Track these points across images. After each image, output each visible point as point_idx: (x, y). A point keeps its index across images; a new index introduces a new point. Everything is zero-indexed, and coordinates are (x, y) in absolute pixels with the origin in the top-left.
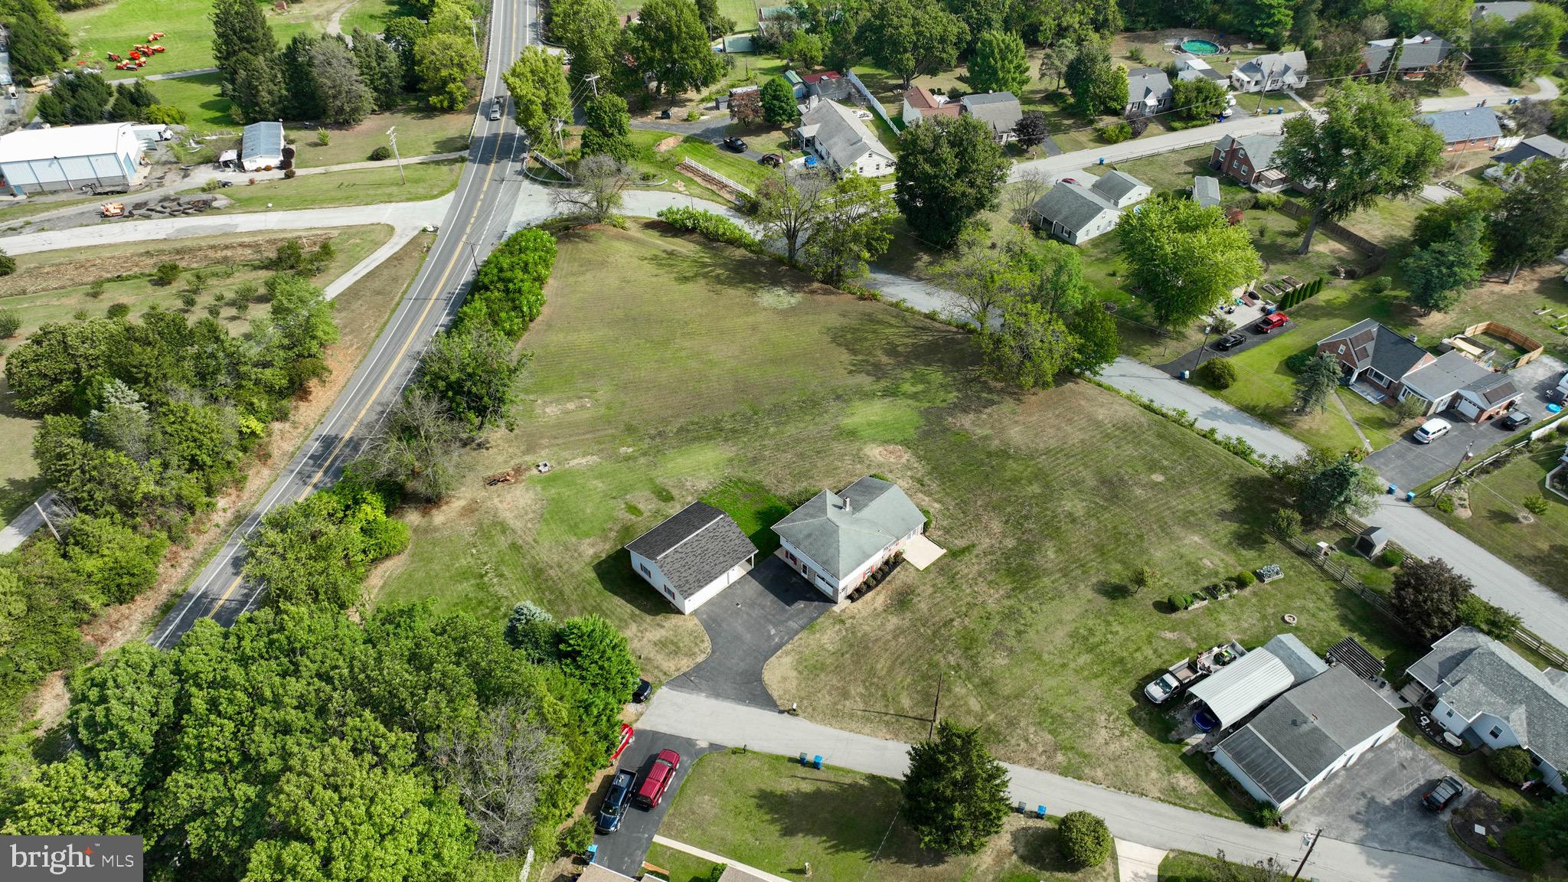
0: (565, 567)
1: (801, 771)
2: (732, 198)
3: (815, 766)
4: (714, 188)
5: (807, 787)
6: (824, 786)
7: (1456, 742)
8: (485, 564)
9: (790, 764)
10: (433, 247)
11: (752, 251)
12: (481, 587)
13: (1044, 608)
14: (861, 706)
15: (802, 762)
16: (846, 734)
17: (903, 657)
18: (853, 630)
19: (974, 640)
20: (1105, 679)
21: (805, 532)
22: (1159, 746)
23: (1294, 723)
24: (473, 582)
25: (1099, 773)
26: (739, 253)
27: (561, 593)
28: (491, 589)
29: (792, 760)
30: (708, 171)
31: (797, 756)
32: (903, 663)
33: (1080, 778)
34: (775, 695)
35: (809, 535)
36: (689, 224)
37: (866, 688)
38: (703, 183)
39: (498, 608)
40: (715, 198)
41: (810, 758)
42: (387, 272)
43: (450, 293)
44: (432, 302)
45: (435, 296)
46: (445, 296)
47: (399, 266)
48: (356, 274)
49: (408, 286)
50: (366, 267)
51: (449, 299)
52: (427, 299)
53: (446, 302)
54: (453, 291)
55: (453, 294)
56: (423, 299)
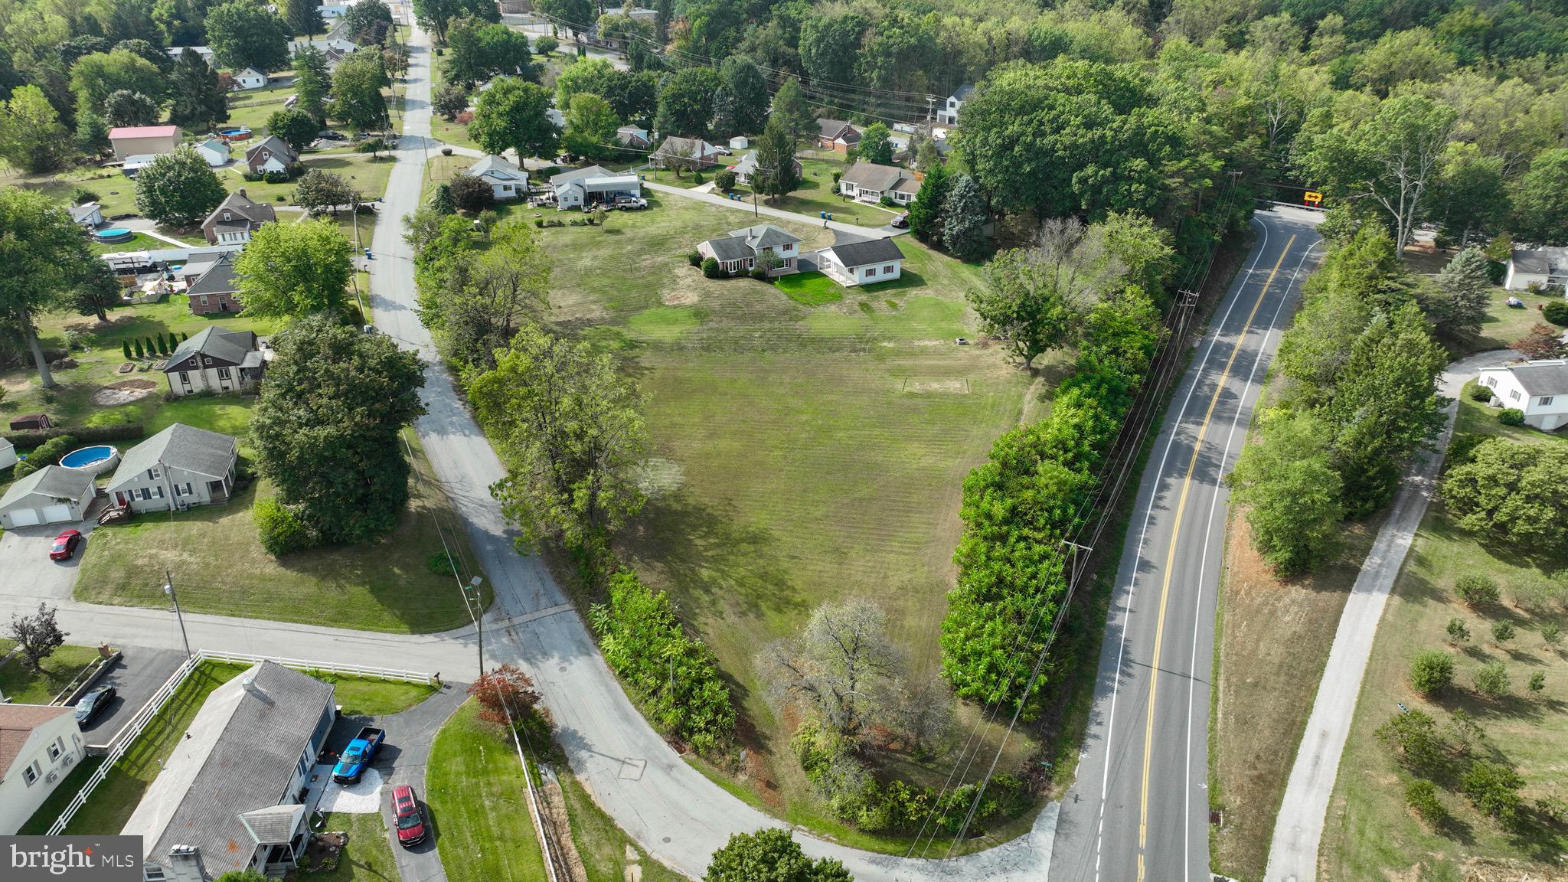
42: (1264, 737)
43: (1130, 675)
44: (1156, 663)
45: (1154, 673)
46: (1136, 670)
47: (1251, 758)
48: (1324, 735)
49: (1215, 711)
50: (1317, 759)
51: (1127, 662)
52: (1167, 671)
53: (1132, 657)
54: (1126, 679)
55: (1122, 673)
56: (1175, 673)
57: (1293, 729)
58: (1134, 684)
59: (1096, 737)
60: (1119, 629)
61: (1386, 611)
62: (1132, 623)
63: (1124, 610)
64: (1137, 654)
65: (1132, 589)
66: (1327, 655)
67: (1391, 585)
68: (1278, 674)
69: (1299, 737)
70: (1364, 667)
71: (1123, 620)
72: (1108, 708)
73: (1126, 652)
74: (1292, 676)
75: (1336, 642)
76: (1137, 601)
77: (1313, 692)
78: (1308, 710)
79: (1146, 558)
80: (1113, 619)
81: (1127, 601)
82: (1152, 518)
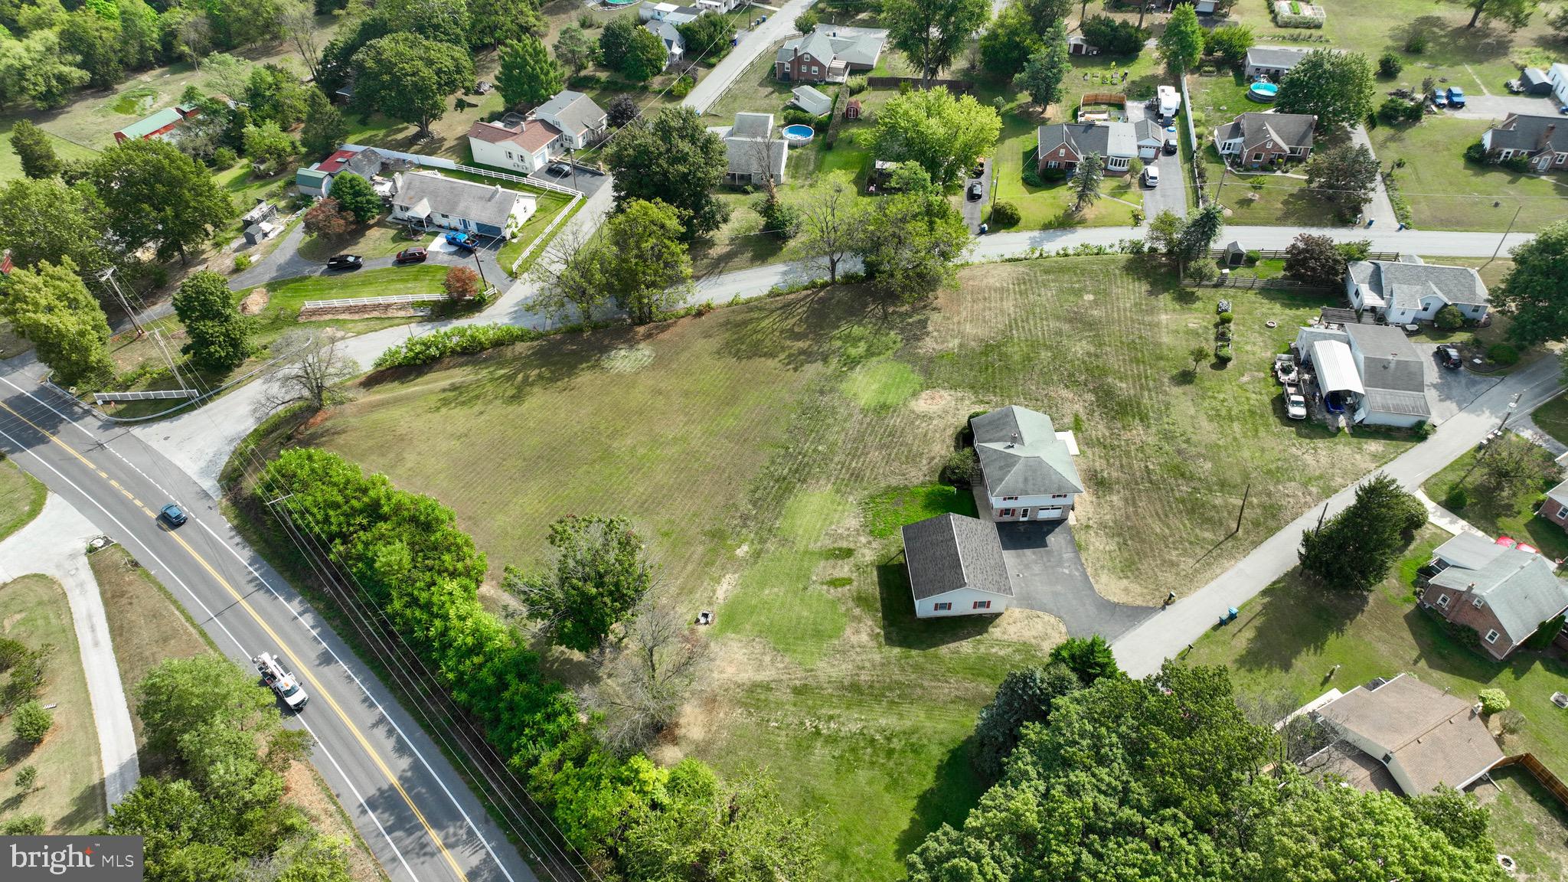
0: (867, 665)
1: (1232, 628)
2: (411, 312)
3: (1232, 617)
4: (375, 314)
5: (1249, 634)
6: (1257, 622)
7: (1415, 327)
8: (802, 723)
9: (1219, 632)
10: (136, 557)
11: (532, 339)
12: (832, 740)
13: (1173, 416)
14: (1191, 561)
15: (1223, 623)
16: (1213, 584)
17: (1160, 512)
18: (1103, 526)
19: (1177, 467)
20: (1261, 429)
21: (1021, 480)
22: (1337, 440)
23: (1385, 367)
24: (819, 744)
25: (1340, 480)
26: (520, 347)
27: (899, 683)
28: (842, 734)
29: (1216, 628)
30: (352, 302)
31: (1217, 621)
32: (1166, 516)
33: (1336, 491)
34: (1139, 602)
35: (1026, 480)
36: (433, 351)
37: (1176, 549)
38: (356, 317)
39: (873, 741)
40: (387, 323)
41: (1225, 617)
42: (134, 615)
43: (251, 581)
44: (244, 603)
45: (237, 596)
46: (250, 588)
47: (135, 601)
48: (96, 644)
49: (183, 612)
50: (93, 629)
51: (260, 587)
52: (232, 605)
53: (262, 592)
54: (250, 577)
55: (256, 579)
56: (226, 609)
57: (118, 631)
58: (242, 580)
59: (232, 538)
60: (289, 599)
61: (100, 761)
62: (285, 611)
63: (301, 614)
64: (260, 597)
65: (314, 633)
66: (125, 690)
67: (107, 788)
68: (153, 654)
69: (112, 630)
70: (94, 706)
71: (294, 607)
72: (242, 555)
73: (268, 591)
74: (142, 659)
75: (125, 705)
76: (300, 627)
77: (120, 661)
78: (117, 649)
79: (332, 666)
80: (301, 602)
81: (307, 621)
82: (372, 705)
